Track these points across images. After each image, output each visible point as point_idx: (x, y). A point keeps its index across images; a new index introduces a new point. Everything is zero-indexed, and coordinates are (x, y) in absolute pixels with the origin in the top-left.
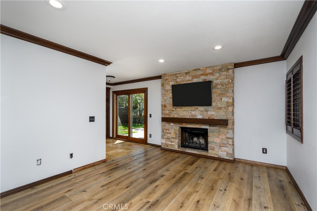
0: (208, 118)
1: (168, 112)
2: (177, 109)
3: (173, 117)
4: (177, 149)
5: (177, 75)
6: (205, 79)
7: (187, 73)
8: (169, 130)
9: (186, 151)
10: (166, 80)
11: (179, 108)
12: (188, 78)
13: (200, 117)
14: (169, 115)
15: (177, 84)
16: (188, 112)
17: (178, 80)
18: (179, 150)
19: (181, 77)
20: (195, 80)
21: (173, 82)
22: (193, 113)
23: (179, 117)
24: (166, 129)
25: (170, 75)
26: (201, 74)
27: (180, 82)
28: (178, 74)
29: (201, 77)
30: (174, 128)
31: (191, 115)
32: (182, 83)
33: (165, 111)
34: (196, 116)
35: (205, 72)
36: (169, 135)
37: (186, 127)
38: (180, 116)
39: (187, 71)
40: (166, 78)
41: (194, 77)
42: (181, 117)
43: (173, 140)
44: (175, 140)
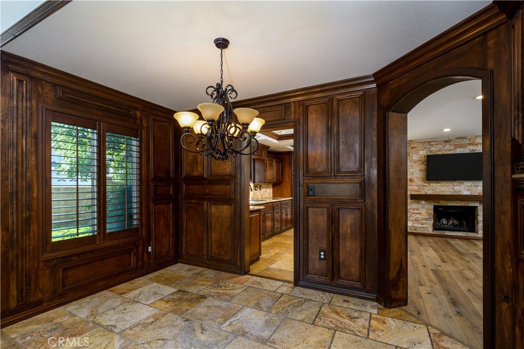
0: (478, 194)
1: (416, 188)
2: (431, 184)
3: (424, 193)
4: (432, 233)
5: (432, 143)
6: (474, 149)
7: (446, 142)
8: (418, 209)
9: (446, 234)
10: (413, 148)
11: (435, 183)
12: (448, 147)
13: (466, 193)
14: (418, 191)
15: (432, 154)
16: (449, 187)
17: (433, 149)
18: (434, 233)
19: (437, 146)
20: (459, 151)
21: (425, 151)
22: (456, 188)
23: (434, 193)
24: (412, 209)
25: (421, 143)
26: (468, 144)
27: (436, 151)
28: (433, 141)
29: (468, 147)
30: (426, 206)
31: (453, 190)
32: (440, 153)
33: (411, 187)
34: (461, 191)
35: (474, 141)
36: (418, 216)
37: (445, 205)
38: (437, 192)
39: (447, 139)
40: (413, 146)
41: (456, 146)
42: (438, 194)
43: (425, 222)
44: (427, 222)
